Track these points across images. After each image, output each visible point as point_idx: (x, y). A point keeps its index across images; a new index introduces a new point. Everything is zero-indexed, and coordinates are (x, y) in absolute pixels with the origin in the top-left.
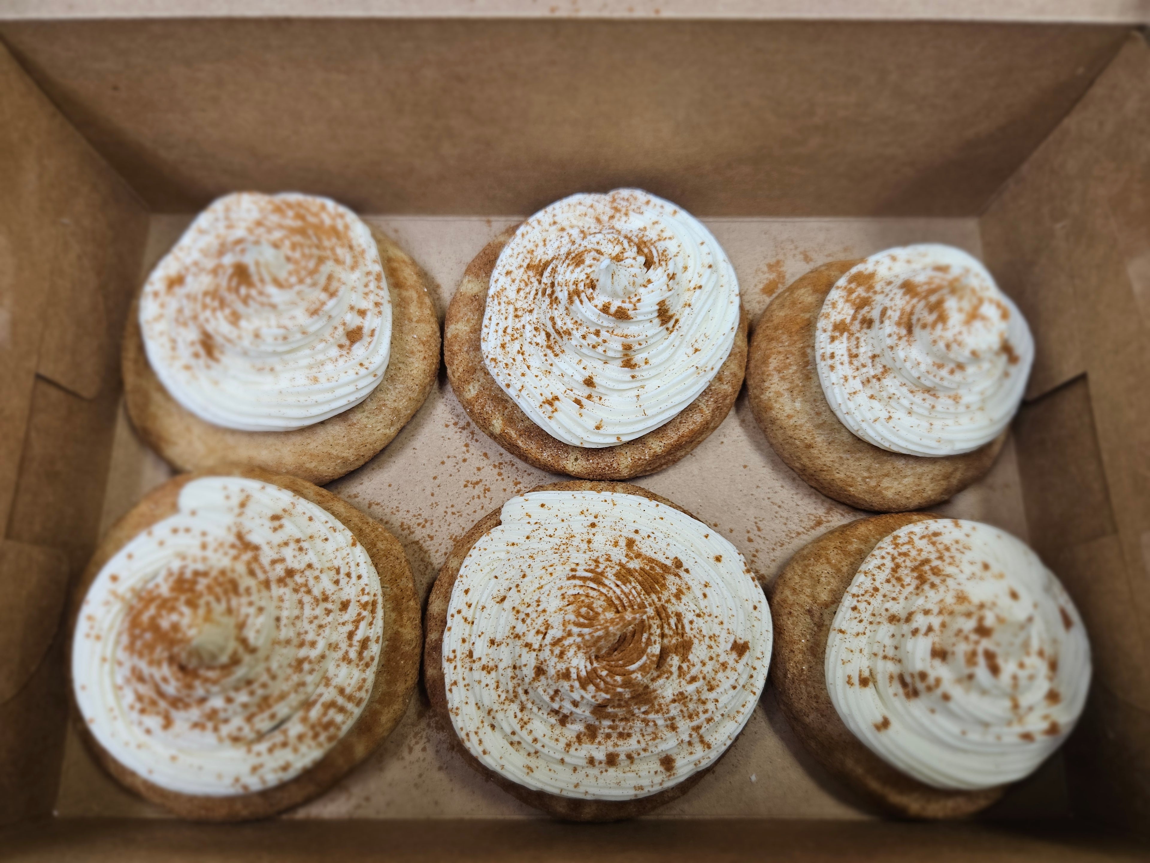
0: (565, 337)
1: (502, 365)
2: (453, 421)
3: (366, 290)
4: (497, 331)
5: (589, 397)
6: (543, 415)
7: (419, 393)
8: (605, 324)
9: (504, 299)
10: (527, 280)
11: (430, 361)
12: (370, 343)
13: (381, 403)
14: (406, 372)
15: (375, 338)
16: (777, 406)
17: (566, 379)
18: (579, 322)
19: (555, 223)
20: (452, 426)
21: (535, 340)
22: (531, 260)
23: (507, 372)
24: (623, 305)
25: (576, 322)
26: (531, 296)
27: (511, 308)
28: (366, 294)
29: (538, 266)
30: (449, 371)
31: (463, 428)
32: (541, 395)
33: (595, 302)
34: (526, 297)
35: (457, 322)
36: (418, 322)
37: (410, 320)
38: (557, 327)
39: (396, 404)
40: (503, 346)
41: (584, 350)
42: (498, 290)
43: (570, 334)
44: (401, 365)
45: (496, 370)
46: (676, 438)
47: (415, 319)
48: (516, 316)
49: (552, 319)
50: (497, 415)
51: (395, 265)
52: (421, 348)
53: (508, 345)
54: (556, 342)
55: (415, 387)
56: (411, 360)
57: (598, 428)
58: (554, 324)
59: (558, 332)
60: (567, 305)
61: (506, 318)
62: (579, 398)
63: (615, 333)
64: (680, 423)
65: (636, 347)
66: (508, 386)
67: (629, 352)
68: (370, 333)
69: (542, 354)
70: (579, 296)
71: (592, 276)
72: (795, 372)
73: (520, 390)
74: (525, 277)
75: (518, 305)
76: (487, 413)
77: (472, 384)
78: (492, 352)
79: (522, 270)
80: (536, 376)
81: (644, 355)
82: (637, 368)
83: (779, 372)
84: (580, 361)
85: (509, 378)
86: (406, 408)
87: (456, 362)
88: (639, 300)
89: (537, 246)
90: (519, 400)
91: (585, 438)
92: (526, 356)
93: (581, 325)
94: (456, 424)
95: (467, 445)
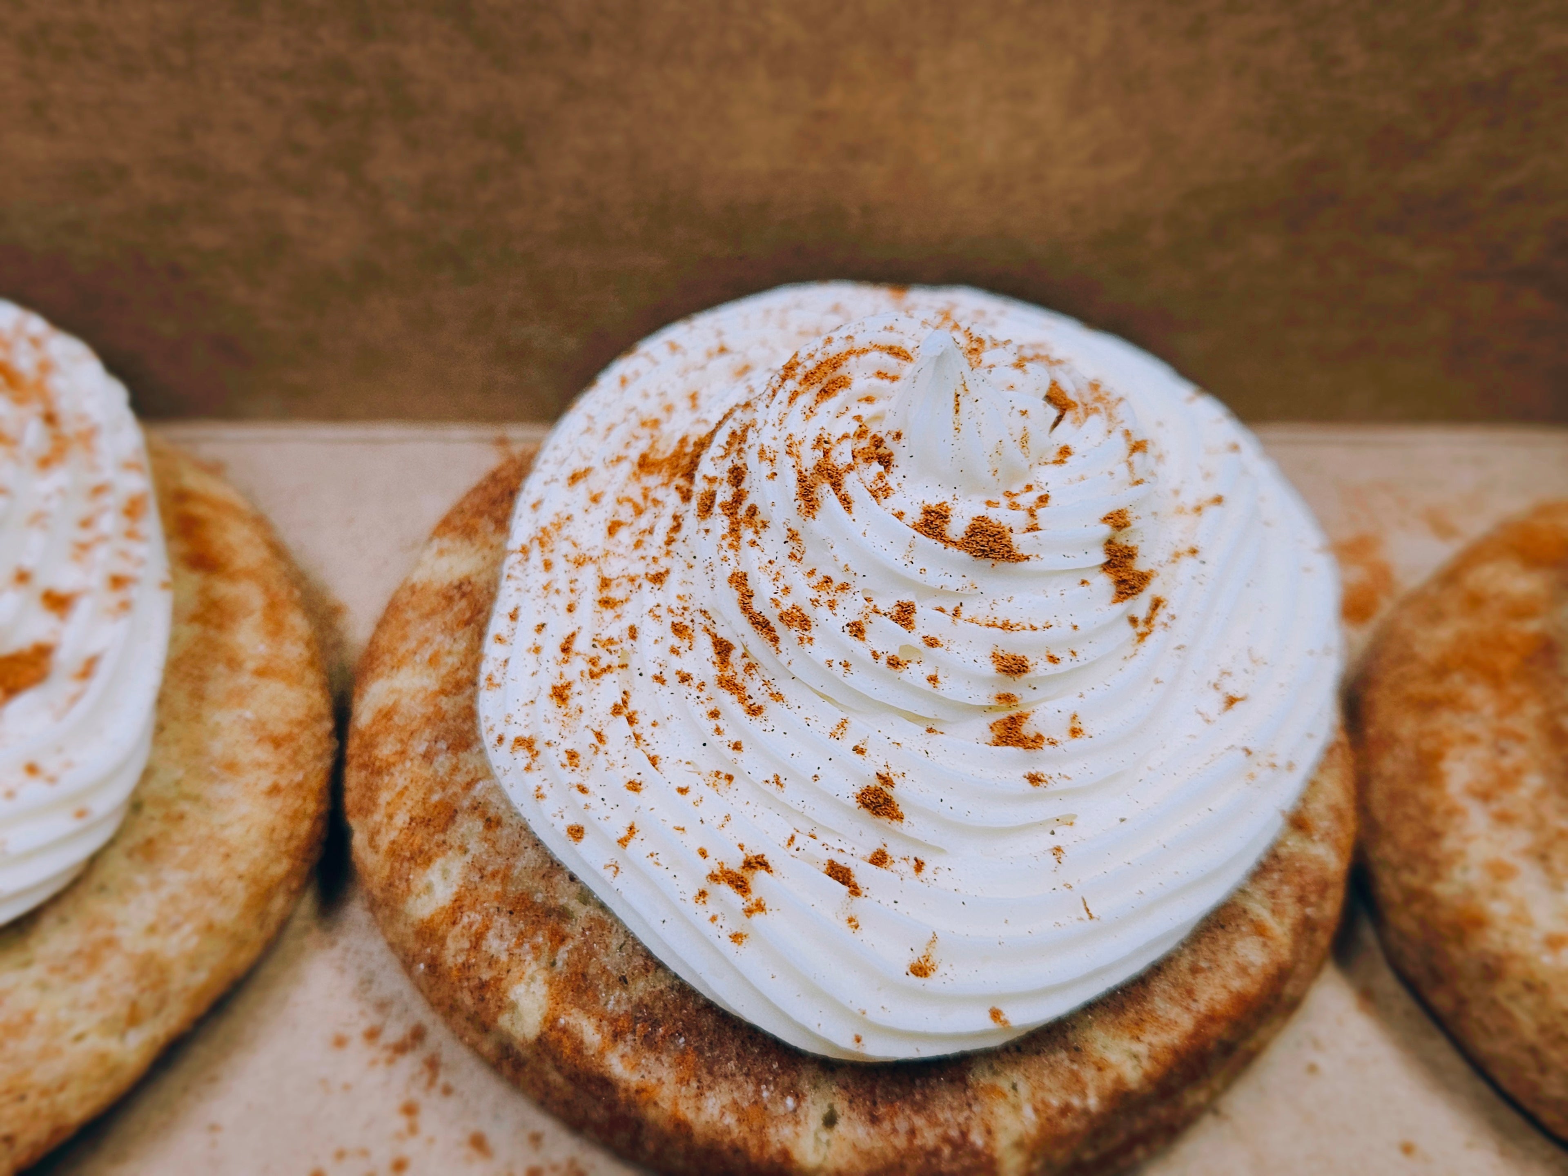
0: (788, 635)
1: (554, 757)
2: (364, 1025)
3: (85, 536)
4: (537, 650)
5: (879, 859)
6: (711, 930)
7: (248, 907)
8: (934, 578)
9: (565, 547)
10: (639, 500)
11: (293, 803)
12: (75, 699)
13: (100, 933)
14: (203, 831)
15: (97, 684)
16: (1498, 909)
17: (791, 794)
18: (838, 580)
19: (723, 350)
20: (357, 1043)
21: (677, 664)
22: (652, 447)
23: (576, 778)
24: (993, 514)
25: (828, 580)
26: (660, 536)
27: (588, 577)
28: (84, 547)
29: (678, 455)
30: (359, 840)
31: (401, 1049)
32: (703, 853)
33: (895, 502)
34: (638, 544)
35: (397, 666)
36: (261, 673)
37: (234, 664)
38: (757, 606)
39: (155, 943)
40: (560, 694)
41: (858, 680)
42: (544, 522)
43: (805, 623)
44: (185, 806)
45: (533, 780)
46: (1187, 1023)
47: (251, 665)
48: (606, 603)
49: (739, 580)
50: (532, 967)
51: (200, 510)
52: (264, 753)
53: (576, 688)
54: (750, 667)
55: (229, 885)
56: (224, 790)
57: (920, 970)
58: (746, 597)
59: (761, 624)
60: (796, 523)
61: (570, 609)
62: (841, 860)
63: (965, 613)
64: (1195, 970)
65: (1040, 668)
66: (576, 832)
67: (1016, 687)
68: (77, 666)
69: (702, 711)
70: (836, 486)
71: (874, 429)
72: (1542, 794)
73: (623, 842)
74: (635, 492)
75: (613, 569)
76: (492, 962)
77: (439, 863)
78: (519, 717)
79: (626, 468)
80: (683, 791)
81: (1068, 703)
82: (1047, 748)
83: (1485, 796)
84: (843, 724)
85: (582, 798)
86: (193, 962)
87: (384, 797)
88: (1043, 500)
89: (669, 409)
90: (618, 882)
91: (875, 1015)
92: (643, 725)
93: (844, 587)
94: (372, 1035)
95: (410, 1110)
